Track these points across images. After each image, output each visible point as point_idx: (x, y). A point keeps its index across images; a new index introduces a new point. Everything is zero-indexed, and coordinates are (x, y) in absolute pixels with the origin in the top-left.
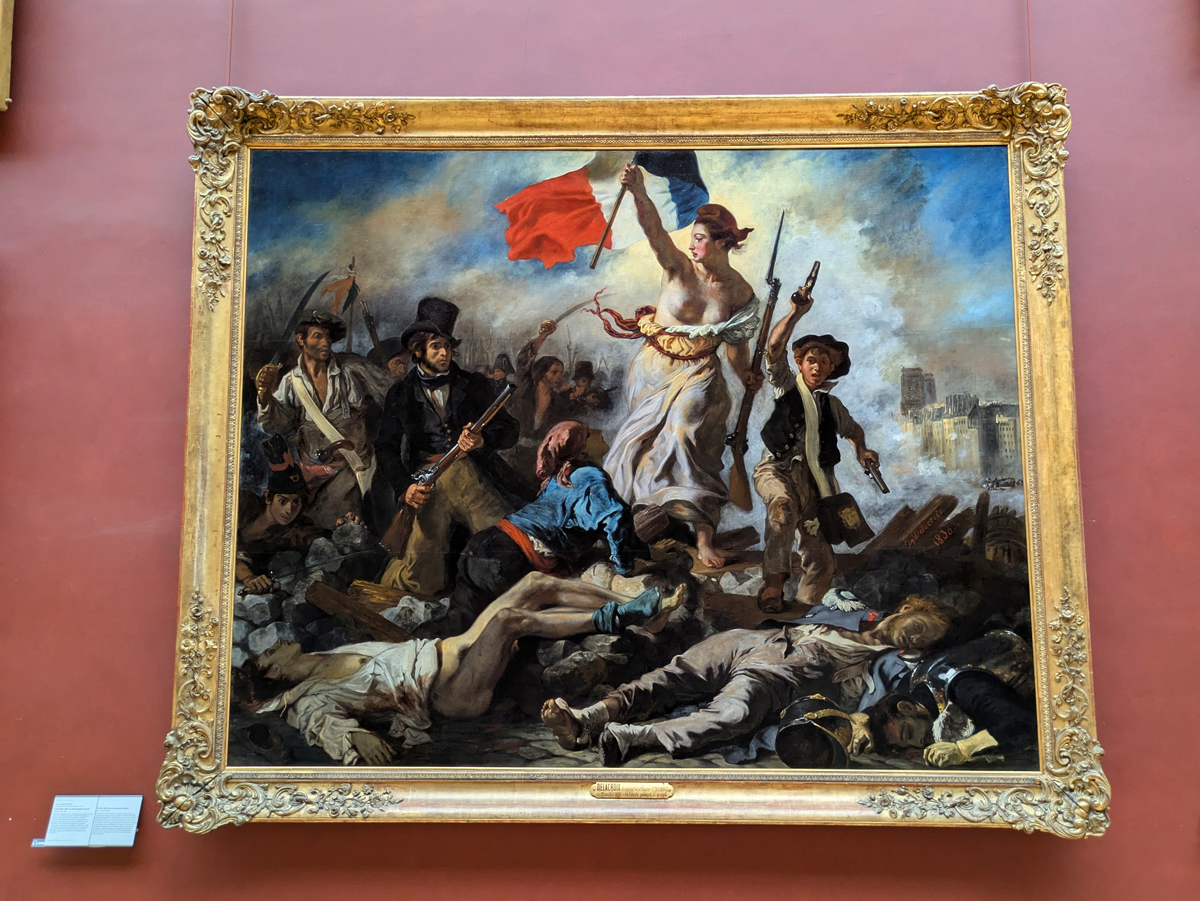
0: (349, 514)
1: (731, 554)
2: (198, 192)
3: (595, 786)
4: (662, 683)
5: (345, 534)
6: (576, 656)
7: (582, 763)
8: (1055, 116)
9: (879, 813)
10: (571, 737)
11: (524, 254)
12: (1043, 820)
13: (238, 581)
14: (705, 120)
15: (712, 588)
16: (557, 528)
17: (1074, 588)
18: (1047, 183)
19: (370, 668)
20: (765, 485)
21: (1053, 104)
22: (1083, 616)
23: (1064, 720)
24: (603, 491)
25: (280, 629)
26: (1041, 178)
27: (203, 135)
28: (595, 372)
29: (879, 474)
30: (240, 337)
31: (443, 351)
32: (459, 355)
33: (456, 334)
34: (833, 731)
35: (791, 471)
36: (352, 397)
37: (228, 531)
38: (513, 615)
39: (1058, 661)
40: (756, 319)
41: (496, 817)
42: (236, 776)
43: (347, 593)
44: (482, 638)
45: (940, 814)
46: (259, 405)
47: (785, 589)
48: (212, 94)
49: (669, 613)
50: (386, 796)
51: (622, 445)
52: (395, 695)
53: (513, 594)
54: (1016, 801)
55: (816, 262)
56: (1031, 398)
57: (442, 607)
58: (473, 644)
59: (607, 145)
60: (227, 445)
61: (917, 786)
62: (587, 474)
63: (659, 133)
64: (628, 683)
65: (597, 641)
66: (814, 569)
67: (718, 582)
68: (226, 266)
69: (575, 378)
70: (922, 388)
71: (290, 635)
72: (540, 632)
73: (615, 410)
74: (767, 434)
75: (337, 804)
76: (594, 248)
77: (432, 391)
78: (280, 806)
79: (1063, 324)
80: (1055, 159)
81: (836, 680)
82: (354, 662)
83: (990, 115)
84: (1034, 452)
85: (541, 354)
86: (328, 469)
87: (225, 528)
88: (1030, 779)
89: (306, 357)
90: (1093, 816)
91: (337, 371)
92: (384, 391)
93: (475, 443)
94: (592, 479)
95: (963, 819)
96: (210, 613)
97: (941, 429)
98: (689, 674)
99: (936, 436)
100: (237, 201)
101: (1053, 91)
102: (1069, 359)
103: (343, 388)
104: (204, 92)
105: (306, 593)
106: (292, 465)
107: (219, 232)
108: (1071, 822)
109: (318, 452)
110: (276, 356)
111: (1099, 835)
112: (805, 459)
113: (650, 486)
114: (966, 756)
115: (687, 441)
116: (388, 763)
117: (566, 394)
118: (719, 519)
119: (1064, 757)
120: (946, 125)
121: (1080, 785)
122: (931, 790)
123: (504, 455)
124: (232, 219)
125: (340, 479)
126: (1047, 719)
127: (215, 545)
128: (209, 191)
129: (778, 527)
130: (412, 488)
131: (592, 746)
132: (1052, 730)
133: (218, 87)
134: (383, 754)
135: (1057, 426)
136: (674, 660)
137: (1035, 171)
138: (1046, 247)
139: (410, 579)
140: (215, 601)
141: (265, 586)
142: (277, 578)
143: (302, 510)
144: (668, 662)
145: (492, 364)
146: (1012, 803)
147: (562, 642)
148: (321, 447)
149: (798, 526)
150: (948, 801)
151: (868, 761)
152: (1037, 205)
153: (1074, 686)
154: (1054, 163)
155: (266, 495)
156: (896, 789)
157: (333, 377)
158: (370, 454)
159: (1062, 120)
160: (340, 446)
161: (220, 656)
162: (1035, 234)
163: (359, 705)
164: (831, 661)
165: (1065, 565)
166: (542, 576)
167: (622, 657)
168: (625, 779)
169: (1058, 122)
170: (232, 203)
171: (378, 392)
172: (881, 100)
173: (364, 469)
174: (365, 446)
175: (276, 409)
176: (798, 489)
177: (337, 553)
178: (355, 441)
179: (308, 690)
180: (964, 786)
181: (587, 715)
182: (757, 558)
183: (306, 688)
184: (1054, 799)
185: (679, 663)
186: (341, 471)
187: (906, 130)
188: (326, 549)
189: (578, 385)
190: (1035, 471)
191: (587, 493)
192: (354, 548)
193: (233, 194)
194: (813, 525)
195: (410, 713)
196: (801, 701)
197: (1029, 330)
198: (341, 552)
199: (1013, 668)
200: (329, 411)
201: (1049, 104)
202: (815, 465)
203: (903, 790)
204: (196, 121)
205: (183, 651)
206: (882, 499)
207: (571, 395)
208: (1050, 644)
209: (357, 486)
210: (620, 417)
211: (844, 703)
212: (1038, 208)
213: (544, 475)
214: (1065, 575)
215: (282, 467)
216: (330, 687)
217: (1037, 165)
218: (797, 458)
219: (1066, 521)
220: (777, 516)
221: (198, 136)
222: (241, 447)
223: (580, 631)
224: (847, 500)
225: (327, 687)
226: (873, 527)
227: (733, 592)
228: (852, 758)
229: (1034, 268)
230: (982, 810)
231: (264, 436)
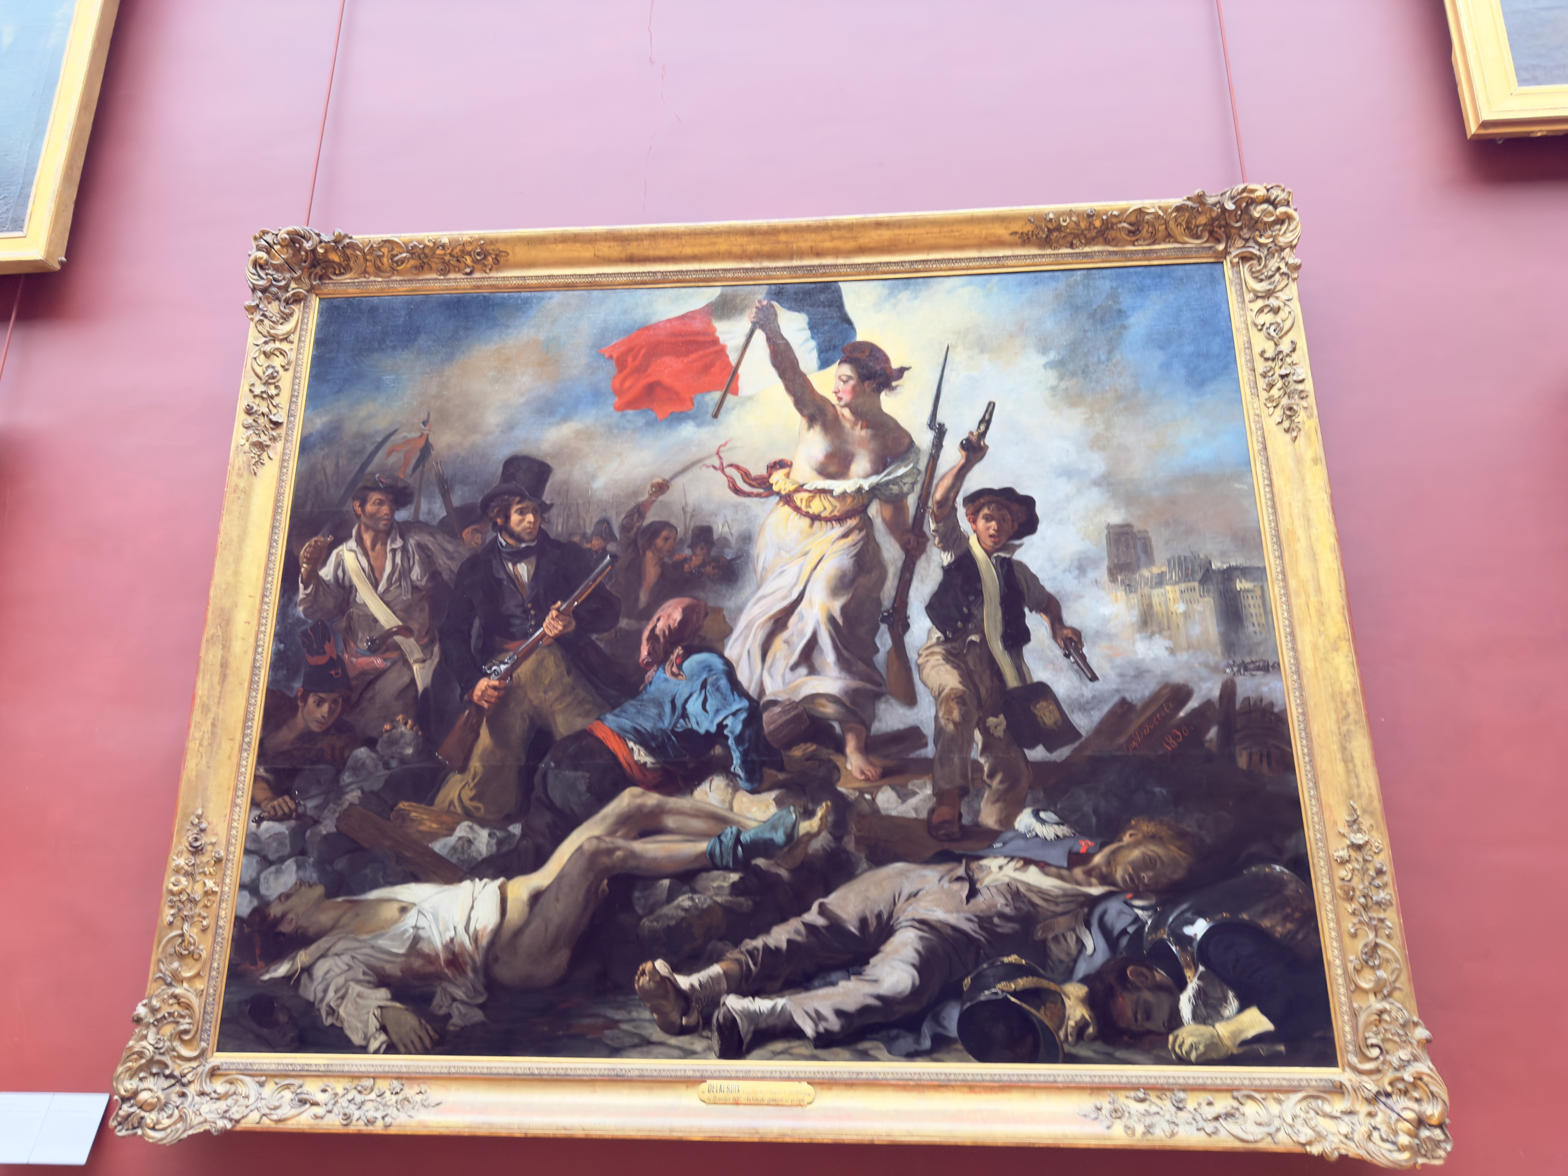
0: (400, 717)
1: (890, 763)
2: (251, 340)
3: (704, 1086)
4: (798, 938)
5: (393, 742)
6: (684, 901)
7: (688, 1054)
8: (1280, 221)
9: (1109, 1128)
10: (674, 1016)
11: (634, 403)
12: (1352, 1139)
13: (255, 804)
14: (851, 244)
15: (865, 808)
16: (663, 731)
17: (1364, 801)
18: (1277, 298)
19: (411, 919)
20: (933, 673)
21: (1276, 208)
22: (1379, 839)
23: (1365, 991)
24: (724, 683)
25: (300, 866)
26: (1269, 294)
27: (263, 279)
28: (715, 536)
29: (1083, 657)
30: (285, 506)
31: (530, 517)
32: (549, 522)
33: (546, 498)
34: (1038, 1009)
35: (965, 655)
36: (416, 573)
37: (247, 740)
38: (603, 845)
39: (1350, 908)
40: (916, 471)
41: (565, 1129)
42: (225, 1066)
43: (389, 819)
44: (560, 878)
45: (1198, 1130)
46: (301, 586)
47: (964, 809)
48: (277, 235)
49: (809, 841)
50: (420, 1096)
51: (749, 626)
52: (442, 957)
53: (604, 818)
54: (1308, 1112)
55: (990, 403)
56: (1281, 557)
57: (511, 835)
58: (549, 887)
59: (733, 279)
60: (258, 632)
61: (1162, 1089)
62: (704, 661)
63: (796, 263)
64: (753, 937)
65: (713, 880)
66: (1001, 782)
67: (874, 799)
68: (277, 424)
69: (692, 546)
70: (1135, 547)
71: (312, 874)
72: (638, 868)
73: (740, 583)
74: (934, 609)
75: (352, 1107)
76: (717, 395)
77: (514, 564)
78: (276, 1108)
79: (1315, 461)
80: (1284, 269)
81: (1039, 935)
82: (391, 911)
83: (1198, 227)
84: (1291, 625)
85: (651, 517)
86: (378, 662)
87: (244, 735)
88: (1326, 1080)
89: (363, 528)
90: (1425, 1133)
91: (399, 543)
92: (455, 566)
93: (564, 627)
94: (709, 668)
95: (1232, 1138)
96: (213, 844)
97: (1163, 599)
98: (835, 925)
99: (1157, 608)
100: (298, 352)
101: (1274, 193)
102: (1327, 503)
103: (406, 565)
104: (268, 233)
105: (338, 819)
106: (335, 657)
107: (272, 387)
108: (1394, 1143)
109: (368, 641)
110: (326, 529)
111: (1438, 1162)
112: (984, 639)
113: (783, 676)
114: (1230, 1046)
115: (832, 620)
116: (426, 1052)
117: (679, 565)
118: (873, 717)
119: (1373, 1046)
120: (1144, 240)
121: (1401, 1086)
122: (1182, 1095)
123: (601, 640)
124: (290, 373)
125: (392, 675)
126: (1342, 990)
127: (230, 757)
128: (264, 339)
129: (951, 727)
130: (483, 683)
131: (704, 1029)
132: (1351, 1006)
133: (284, 227)
134: (420, 1038)
135: (1319, 590)
136: (815, 907)
137: (1262, 287)
138: (1283, 372)
139: (472, 799)
140: (222, 829)
141: (286, 810)
142: (304, 800)
143: (342, 713)
144: (808, 909)
145: (589, 531)
146: (1303, 1115)
147: (666, 882)
148: (372, 634)
149: (978, 725)
150: (1210, 1112)
151: (1089, 1053)
152: (1267, 325)
153: (1379, 941)
154: (1283, 274)
155: (299, 694)
156: (1132, 1094)
157: (394, 551)
158: (432, 642)
159: (1289, 224)
160: (396, 633)
161: (221, 901)
162: (1267, 359)
163: (393, 969)
164: (1032, 909)
165: (1348, 772)
166: (643, 794)
167: (746, 903)
168: (746, 1077)
169: (1284, 228)
170: (292, 356)
171: (448, 566)
172: (1063, 213)
173: (424, 661)
174: (427, 633)
175: (321, 589)
176: (976, 678)
177: (381, 767)
178: (415, 626)
179: (328, 949)
180: (1229, 1090)
181: (697, 985)
182: (925, 767)
183: (327, 946)
184: (1363, 1109)
185: (823, 911)
186: (394, 663)
187: (1096, 248)
188: (369, 762)
189: (694, 553)
190: (1294, 649)
191: (704, 686)
192: (403, 760)
193: (294, 346)
194: (998, 723)
195: (460, 980)
196: (992, 966)
197: (1270, 473)
198: (387, 766)
199: (1286, 918)
200: (387, 591)
201: (1271, 208)
202: (997, 647)
203: (1141, 1095)
204: (256, 264)
205: (172, 893)
206: (1088, 690)
207: (686, 566)
208: (1338, 883)
209: (413, 681)
210: (747, 591)
211: (1052, 970)
212: (1268, 328)
213: (649, 665)
214: (1349, 785)
215: (322, 660)
216: (357, 944)
217: (1261, 280)
218: (974, 638)
219: (1344, 713)
220: (949, 712)
221: (257, 280)
222: (275, 635)
223: (689, 867)
224: (1043, 691)
225: (355, 944)
226: (1080, 726)
227: (894, 813)
228: (1067, 1048)
229: (1270, 399)
230: (1260, 1124)
231: (304, 622)
